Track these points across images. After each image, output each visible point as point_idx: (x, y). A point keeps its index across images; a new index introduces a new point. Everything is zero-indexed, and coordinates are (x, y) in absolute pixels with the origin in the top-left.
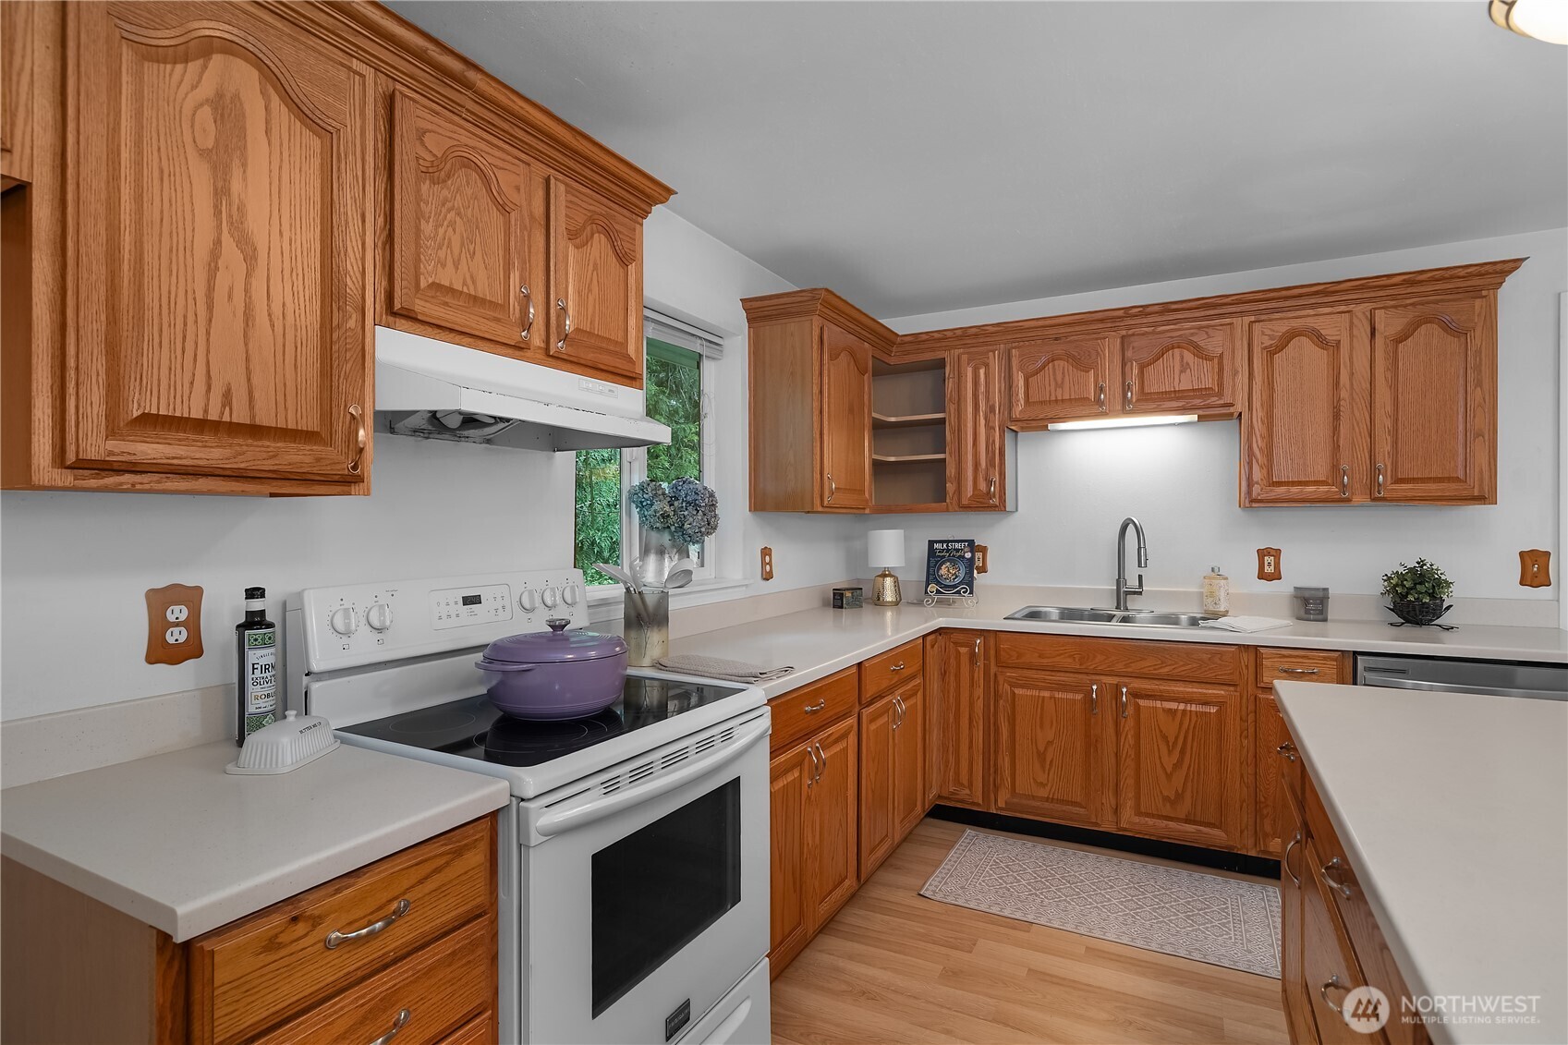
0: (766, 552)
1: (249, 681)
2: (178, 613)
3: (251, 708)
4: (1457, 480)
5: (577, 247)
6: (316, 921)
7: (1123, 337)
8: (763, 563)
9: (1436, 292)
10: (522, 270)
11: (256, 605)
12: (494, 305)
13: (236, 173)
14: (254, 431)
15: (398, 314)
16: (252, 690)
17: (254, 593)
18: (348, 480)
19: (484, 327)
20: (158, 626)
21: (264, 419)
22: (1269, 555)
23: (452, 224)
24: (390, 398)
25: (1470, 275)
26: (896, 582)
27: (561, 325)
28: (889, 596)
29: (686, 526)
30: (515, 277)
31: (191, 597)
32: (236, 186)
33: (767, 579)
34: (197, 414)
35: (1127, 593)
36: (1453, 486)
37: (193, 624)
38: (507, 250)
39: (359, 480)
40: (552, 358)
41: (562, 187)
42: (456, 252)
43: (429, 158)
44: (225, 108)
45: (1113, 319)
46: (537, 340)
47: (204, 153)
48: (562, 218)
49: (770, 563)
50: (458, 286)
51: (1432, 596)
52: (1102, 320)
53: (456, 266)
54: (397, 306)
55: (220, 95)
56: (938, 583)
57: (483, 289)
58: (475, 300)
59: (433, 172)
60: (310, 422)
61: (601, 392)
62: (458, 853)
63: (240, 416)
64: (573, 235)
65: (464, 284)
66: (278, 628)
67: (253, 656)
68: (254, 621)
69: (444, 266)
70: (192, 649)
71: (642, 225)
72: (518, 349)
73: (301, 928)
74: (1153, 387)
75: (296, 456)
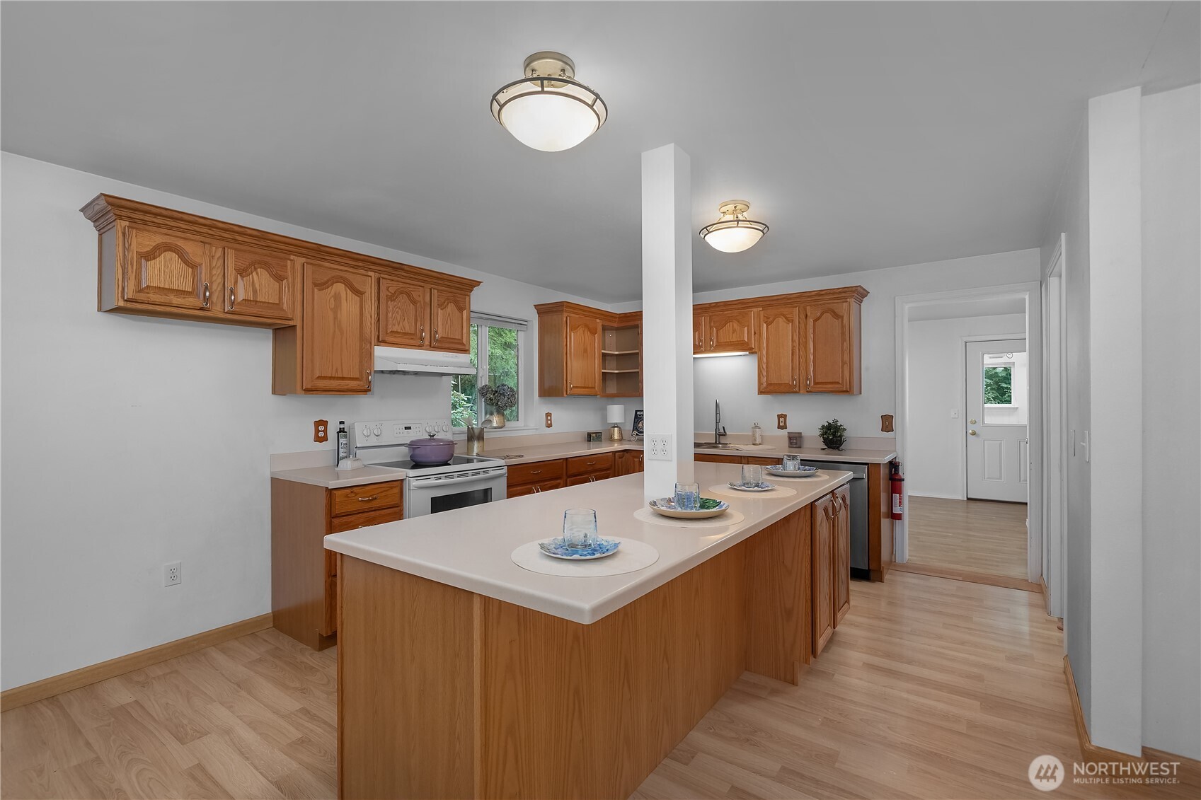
0: (548, 415)
1: (340, 448)
2: (321, 428)
3: (341, 455)
4: (838, 383)
5: (442, 309)
6: (356, 494)
7: (710, 316)
8: (547, 420)
9: (830, 299)
10: (421, 321)
11: (342, 426)
12: (411, 334)
13: (339, 312)
14: (343, 378)
15: (381, 342)
16: (341, 450)
17: (342, 423)
18: (367, 391)
19: (408, 342)
20: (317, 431)
21: (345, 375)
22: (782, 417)
23: (398, 312)
24: (378, 366)
25: (840, 293)
26: (620, 430)
27: (435, 337)
28: (616, 436)
29: (499, 403)
30: (418, 324)
31: (325, 423)
32: (339, 316)
33: (549, 426)
34: (330, 376)
35: (720, 435)
36: (837, 386)
37: (325, 431)
38: (416, 316)
39: (370, 390)
40: (432, 347)
41: (436, 291)
42: (399, 320)
43: (390, 294)
44: (337, 297)
45: (706, 308)
46: (427, 342)
47: (331, 309)
48: (436, 301)
49: (551, 420)
50: (399, 331)
51: (834, 436)
52: (701, 309)
53: (399, 324)
54: (380, 340)
55: (335, 294)
56: (637, 431)
57: (407, 329)
58: (405, 334)
59: (392, 298)
60: (357, 375)
61: (452, 357)
62: (392, 488)
63: (340, 375)
64: (439, 306)
65: (401, 329)
66: (348, 433)
67: (341, 441)
68: (342, 430)
69: (395, 325)
70: (325, 439)
71: (469, 296)
72: (420, 347)
73: (353, 495)
74: (722, 340)
75: (353, 384)
